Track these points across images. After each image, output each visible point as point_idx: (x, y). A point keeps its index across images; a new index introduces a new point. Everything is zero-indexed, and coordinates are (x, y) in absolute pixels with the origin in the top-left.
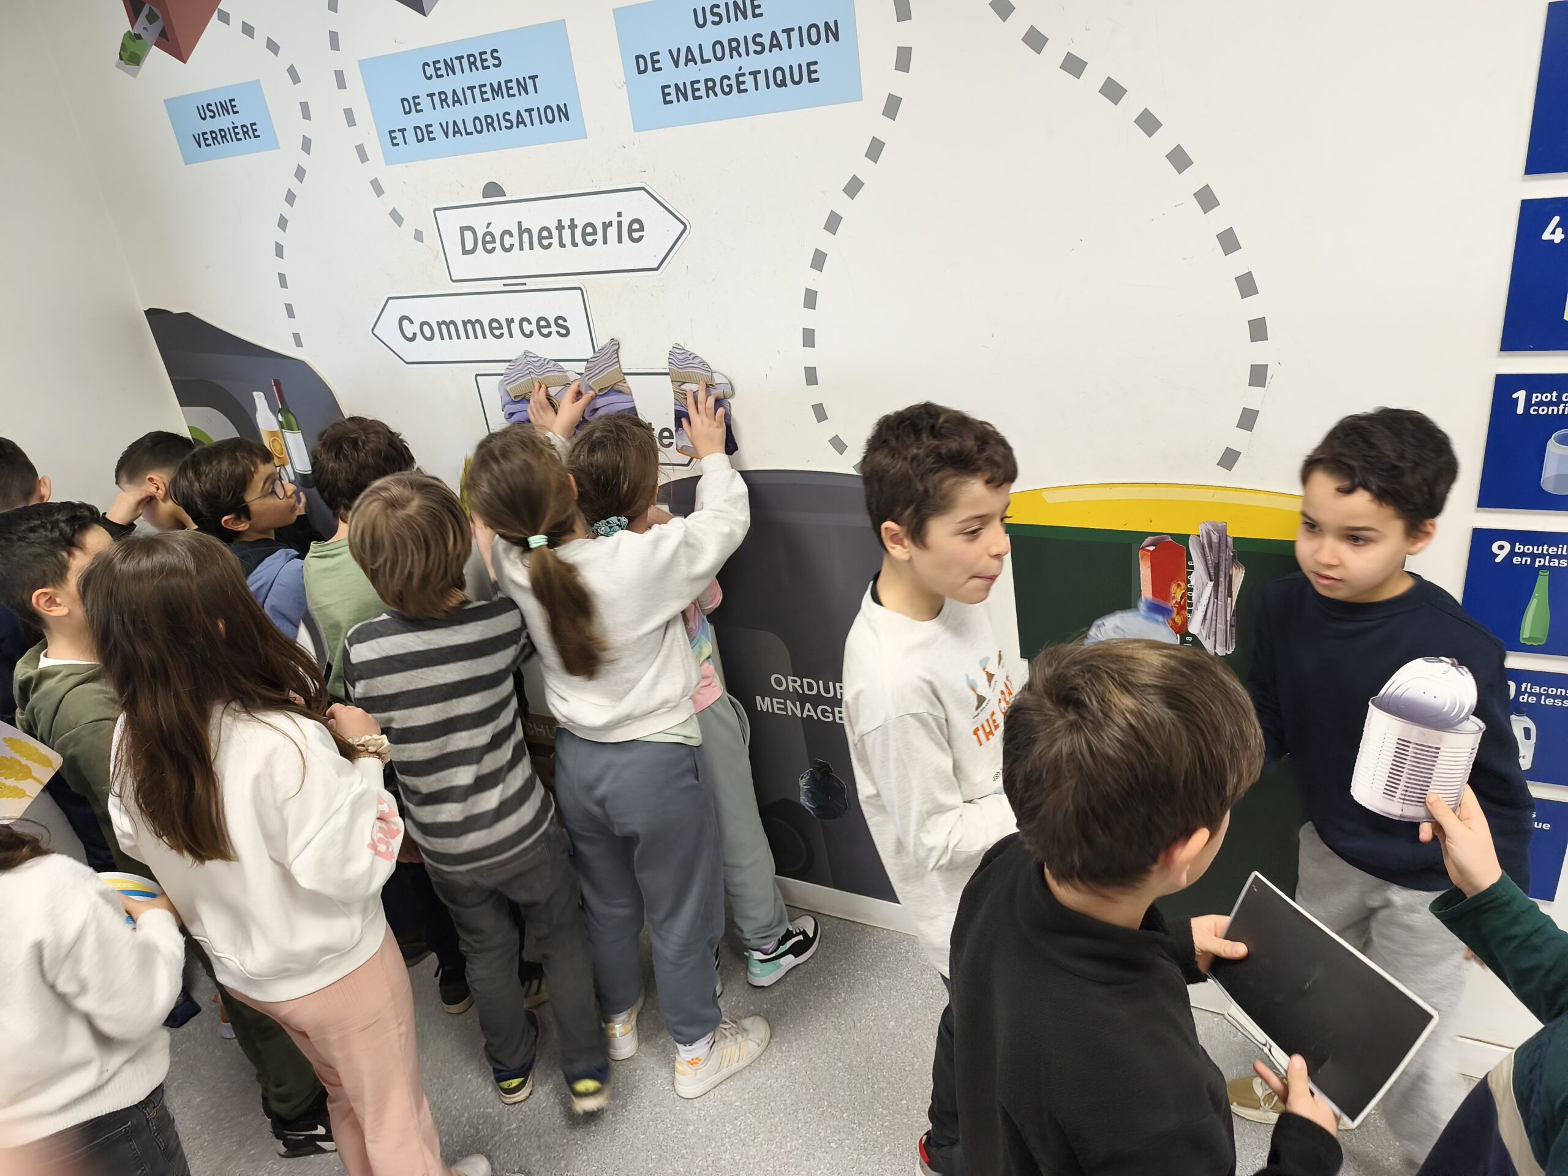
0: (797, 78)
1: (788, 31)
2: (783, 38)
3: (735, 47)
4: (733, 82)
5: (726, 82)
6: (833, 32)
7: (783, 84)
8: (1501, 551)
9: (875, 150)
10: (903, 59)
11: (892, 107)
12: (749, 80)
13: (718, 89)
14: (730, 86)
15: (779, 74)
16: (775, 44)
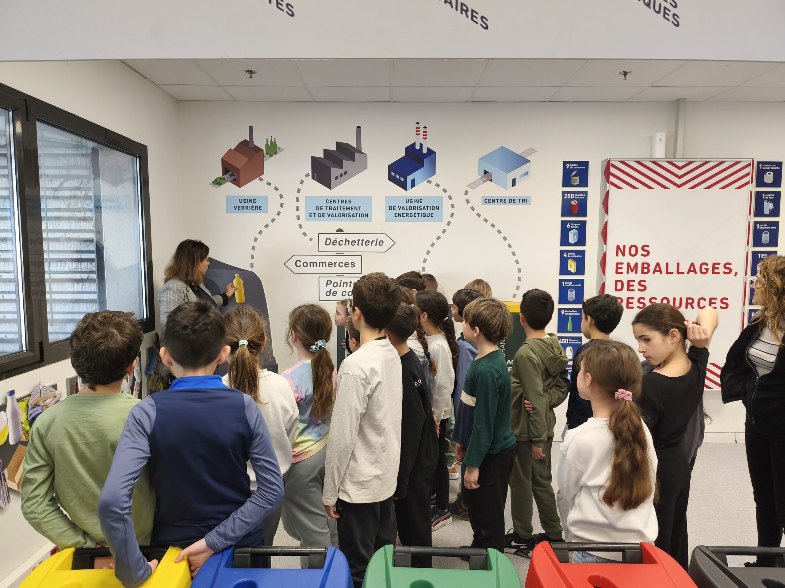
0: (428, 216)
1: (428, 207)
2: (426, 208)
3: (414, 208)
4: (413, 215)
5: (411, 214)
6: (437, 208)
7: (425, 216)
8: (563, 312)
9: (444, 231)
10: (452, 215)
11: (449, 223)
12: (417, 215)
13: (409, 215)
14: (412, 215)
15: (424, 215)
16: (424, 208)
